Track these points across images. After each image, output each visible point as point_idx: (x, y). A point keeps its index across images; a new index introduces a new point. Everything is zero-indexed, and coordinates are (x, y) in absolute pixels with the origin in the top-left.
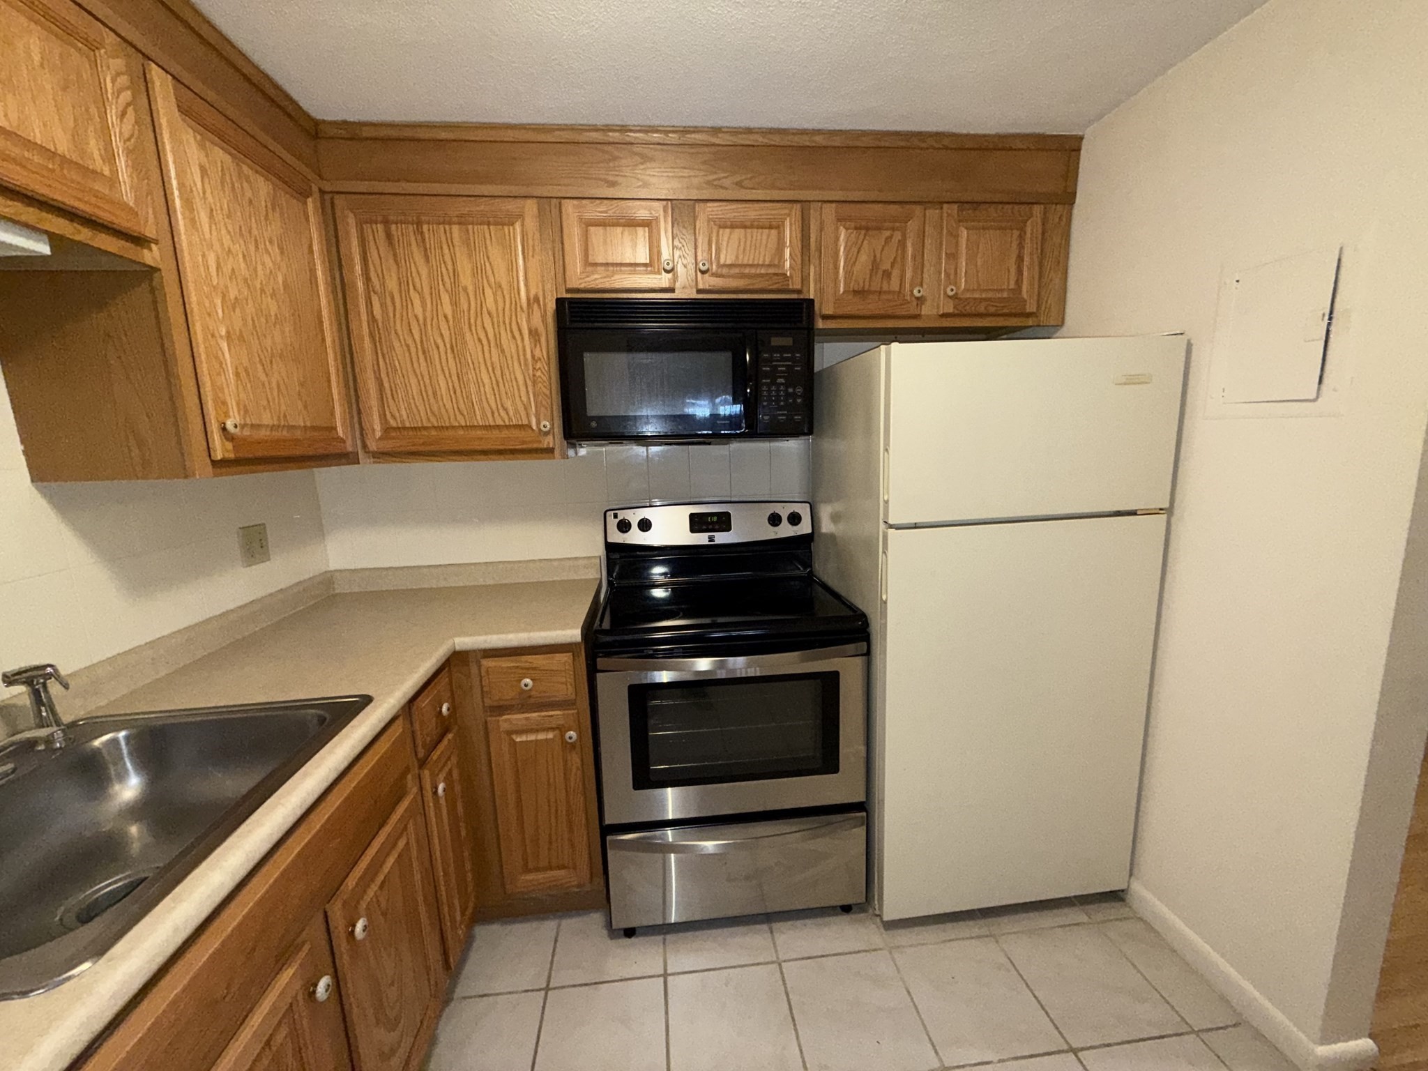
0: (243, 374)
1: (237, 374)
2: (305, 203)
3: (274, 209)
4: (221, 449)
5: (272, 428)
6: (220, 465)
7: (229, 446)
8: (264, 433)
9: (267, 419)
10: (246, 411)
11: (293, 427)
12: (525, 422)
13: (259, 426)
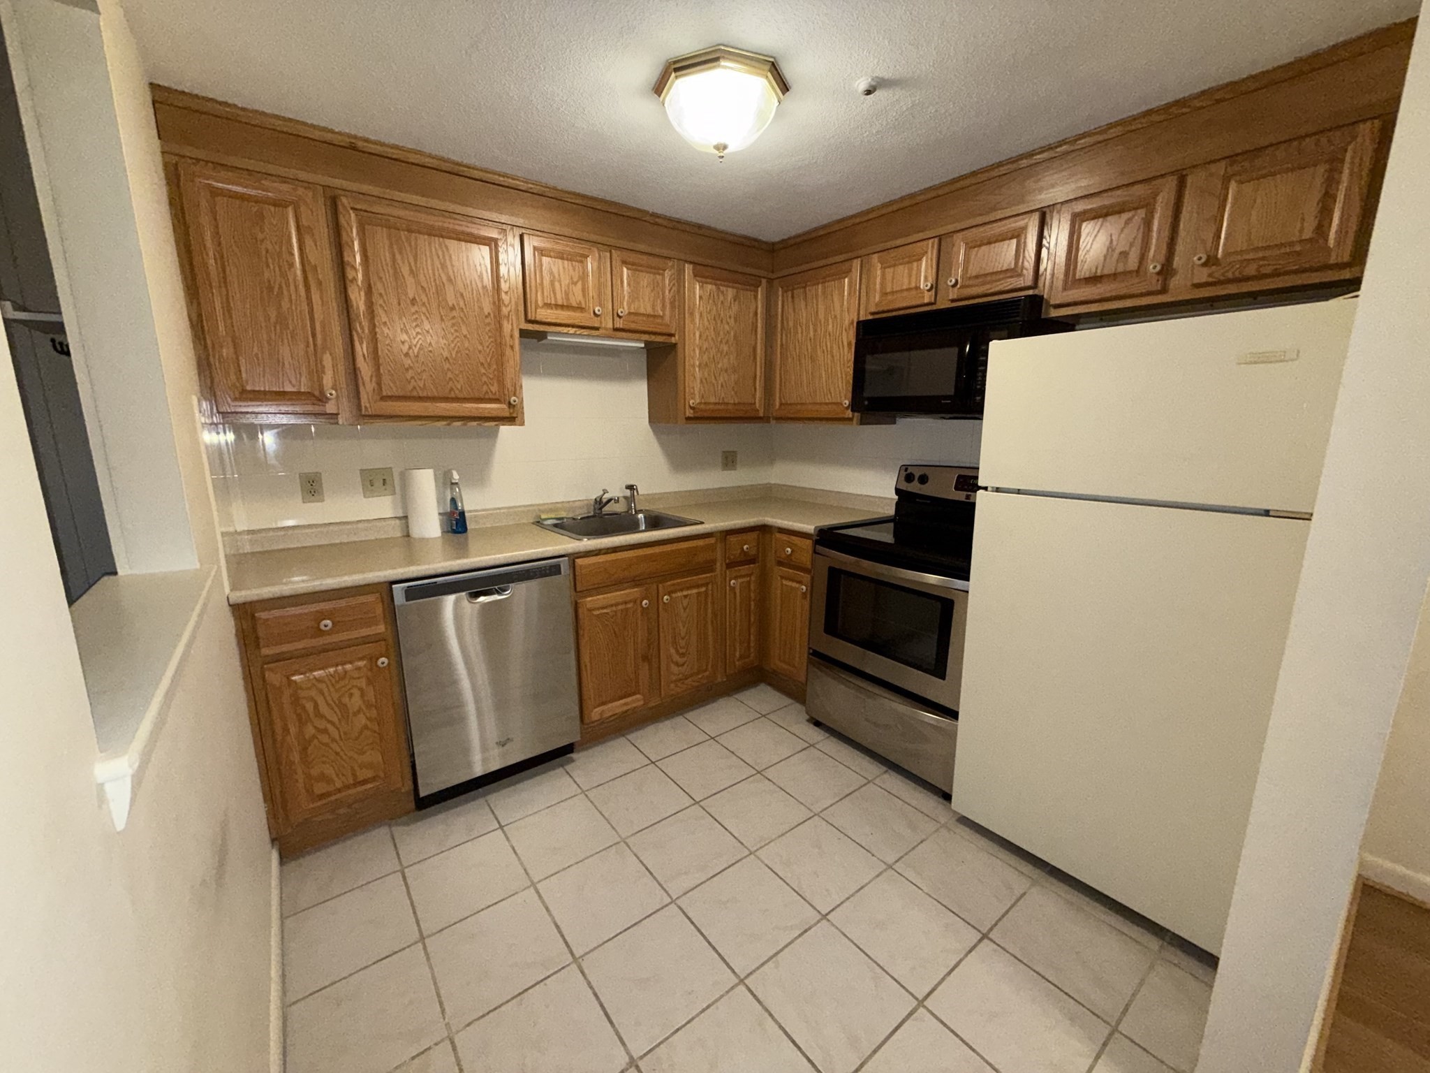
0: (704, 381)
1: (701, 381)
2: (757, 292)
3: (735, 300)
4: (689, 413)
5: (715, 404)
6: (688, 419)
7: (692, 411)
8: (711, 407)
9: (712, 400)
10: (703, 397)
11: (728, 404)
12: (839, 401)
13: (709, 403)
